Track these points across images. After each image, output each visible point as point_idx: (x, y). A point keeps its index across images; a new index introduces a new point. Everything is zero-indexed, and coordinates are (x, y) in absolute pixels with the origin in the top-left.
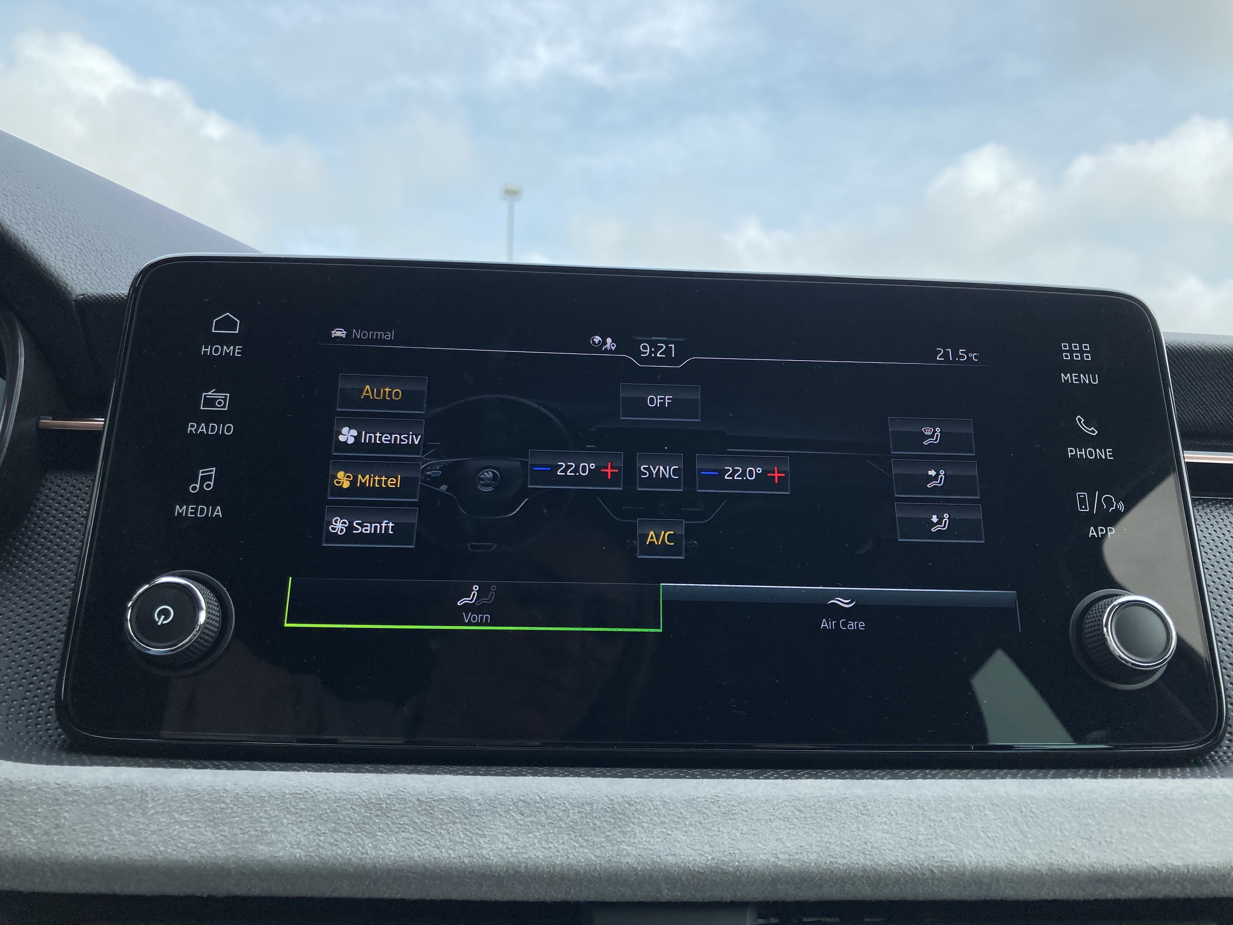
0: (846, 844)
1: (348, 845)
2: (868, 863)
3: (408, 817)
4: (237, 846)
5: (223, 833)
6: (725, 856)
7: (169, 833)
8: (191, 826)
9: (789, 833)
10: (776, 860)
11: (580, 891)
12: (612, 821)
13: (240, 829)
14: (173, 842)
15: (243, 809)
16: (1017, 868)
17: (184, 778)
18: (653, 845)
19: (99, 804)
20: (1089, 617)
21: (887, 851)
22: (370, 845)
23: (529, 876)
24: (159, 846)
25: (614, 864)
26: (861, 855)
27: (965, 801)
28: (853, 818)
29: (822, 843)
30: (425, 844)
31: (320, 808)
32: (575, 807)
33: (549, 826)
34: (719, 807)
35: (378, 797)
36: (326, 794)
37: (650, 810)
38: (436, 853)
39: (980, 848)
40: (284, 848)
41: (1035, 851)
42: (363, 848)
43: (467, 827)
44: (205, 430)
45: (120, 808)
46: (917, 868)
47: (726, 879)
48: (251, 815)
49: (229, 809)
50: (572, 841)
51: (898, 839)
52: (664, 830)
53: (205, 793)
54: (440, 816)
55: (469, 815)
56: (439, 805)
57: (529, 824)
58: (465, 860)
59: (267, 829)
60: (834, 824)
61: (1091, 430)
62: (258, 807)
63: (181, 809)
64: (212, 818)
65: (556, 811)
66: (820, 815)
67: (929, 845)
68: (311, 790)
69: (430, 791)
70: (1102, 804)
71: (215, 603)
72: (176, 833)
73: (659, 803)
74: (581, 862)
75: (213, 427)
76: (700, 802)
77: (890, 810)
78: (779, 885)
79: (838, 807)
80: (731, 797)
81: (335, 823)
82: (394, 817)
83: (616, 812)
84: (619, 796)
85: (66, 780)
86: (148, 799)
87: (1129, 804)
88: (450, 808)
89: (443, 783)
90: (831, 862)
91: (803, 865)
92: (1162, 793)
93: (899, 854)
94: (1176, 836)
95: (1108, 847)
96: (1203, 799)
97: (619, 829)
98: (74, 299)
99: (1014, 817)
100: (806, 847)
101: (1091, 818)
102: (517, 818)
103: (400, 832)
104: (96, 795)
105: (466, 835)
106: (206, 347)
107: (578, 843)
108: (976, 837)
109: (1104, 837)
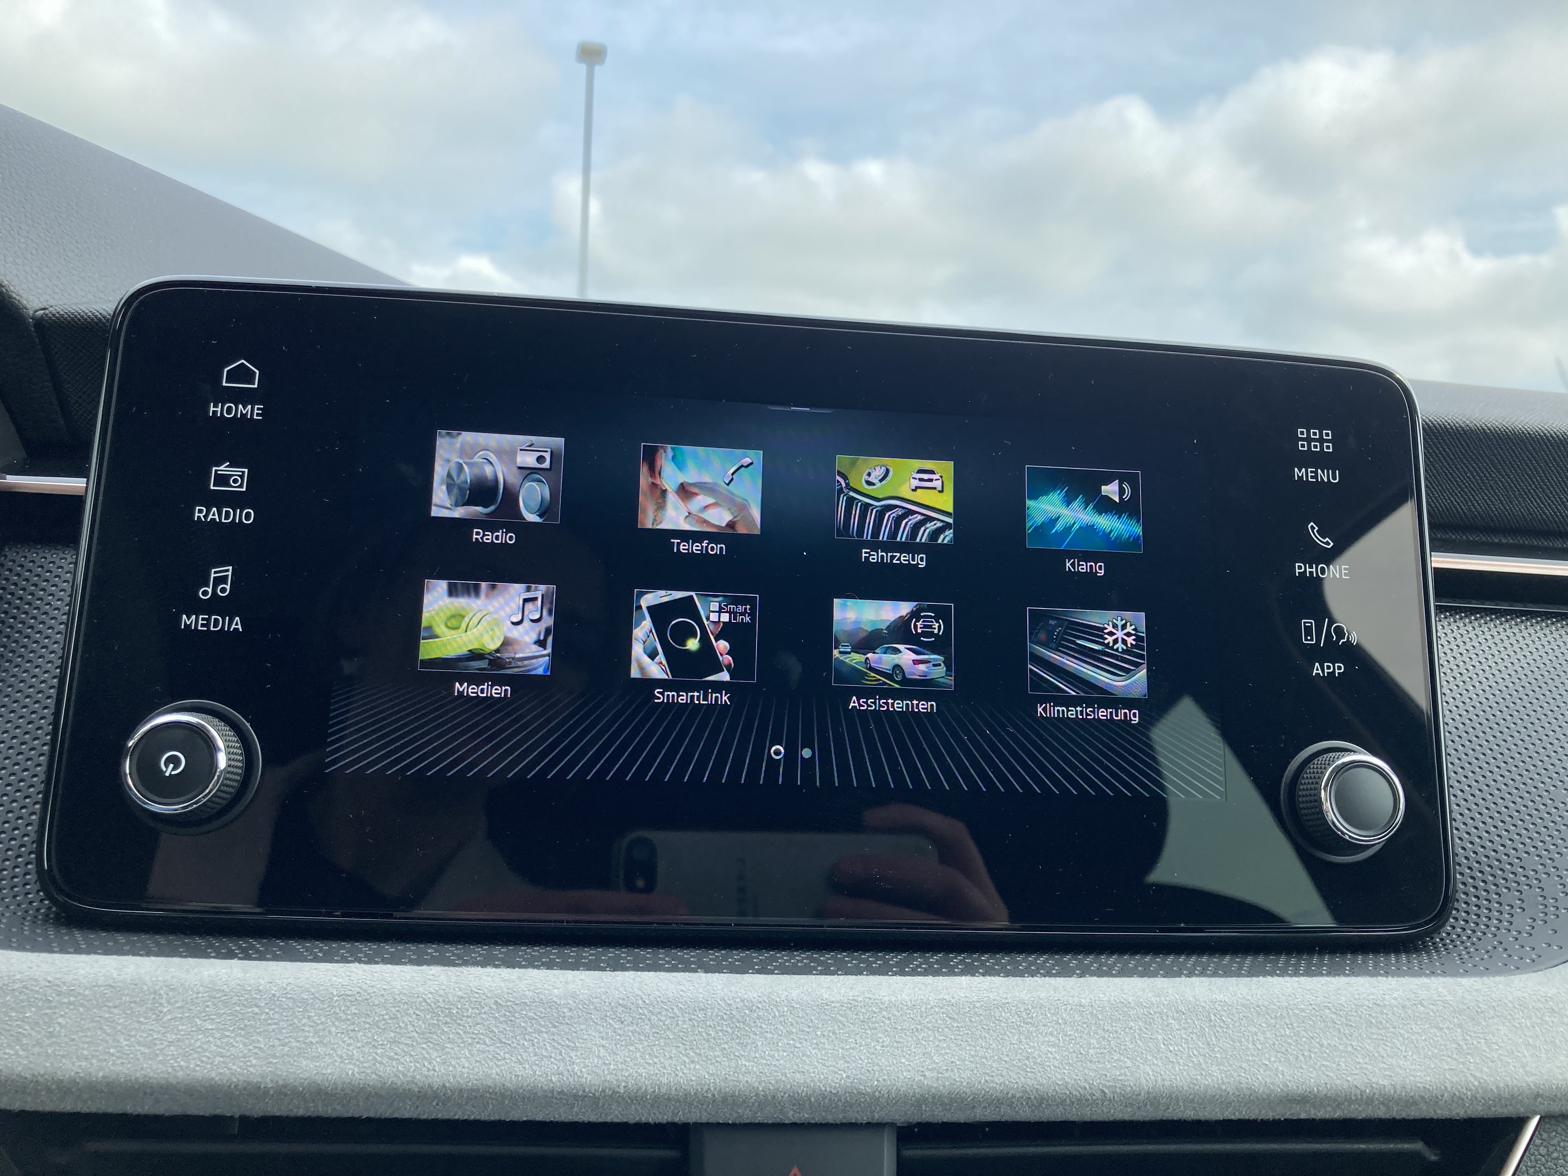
0: (1006, 1059)
1: (412, 1059)
2: (1030, 1082)
3: (484, 1025)
4: (274, 1061)
5: (257, 1045)
6: (862, 1074)
7: (191, 1045)
8: (218, 1035)
9: (938, 1045)
10: (922, 1078)
11: (690, 1112)
12: (729, 1030)
13: (279, 1039)
14: (195, 1056)
15: (281, 1014)
16: (1200, 1087)
17: (206, 973)
18: (777, 1060)
19: (102, 1007)
20: (1305, 776)
21: (1052, 1067)
22: (438, 1060)
23: (629, 1097)
24: (179, 1060)
25: (731, 1083)
26: (1022, 1072)
27: (1146, 1007)
28: (1014, 1028)
29: (977, 1058)
30: (504, 1059)
31: (376, 1013)
32: (686, 1013)
33: (654, 1037)
35: (447, 1000)
36: (382, 995)
37: (774, 1017)
38: (518, 1070)
39: (1160, 1064)
41: (1221, 1067)
42: (430, 1063)
43: (555, 1038)
44: (217, 517)
45: (129, 1012)
46: (1086, 1088)
47: (862, 1100)
48: (291, 1022)
49: (264, 1015)
50: (681, 1056)
51: (1065, 1053)
52: (791, 1042)
53: (234, 994)
54: (523, 1024)
55: (557, 1022)
56: (521, 1010)
57: (630, 1034)
58: (553, 1078)
59: (312, 1040)
60: (991, 1036)
61: (1325, 542)
62: (299, 1012)
63: (204, 1014)
64: (242, 1026)
65: (663, 1018)
66: (975, 1024)
67: (1101, 1060)
68: (365, 991)
69: (510, 992)
70: (1303, 1010)
71: (236, 745)
72: (198, 1044)
73: (786, 1009)
74: (692, 1081)
75: (227, 513)
76: (834, 1007)
77: (1058, 1019)
78: (924, 1107)
79: (998, 1014)
80: (872, 1001)
81: (395, 1032)
82: (466, 1025)
83: (734, 1020)
84: (738, 1000)
85: (58, 976)
86: (163, 1001)
87: (1333, 1010)
88: (535, 1013)
89: (525, 981)
90: (986, 1081)
91: (954, 1084)
92: (1372, 997)
93: (1066, 1071)
94: (1385, 1050)
95: (1306, 1062)
96: (1419, 1006)
97: (737, 1041)
98: (31, 315)
99: (1201, 1027)
100: (958, 1063)
101: (1288, 1028)
102: (616, 1026)
103: (475, 1044)
104: (98, 996)
105: (555, 1048)
106: (215, 406)
107: (688, 1057)
108: (1156, 1050)
109: (1302, 1050)
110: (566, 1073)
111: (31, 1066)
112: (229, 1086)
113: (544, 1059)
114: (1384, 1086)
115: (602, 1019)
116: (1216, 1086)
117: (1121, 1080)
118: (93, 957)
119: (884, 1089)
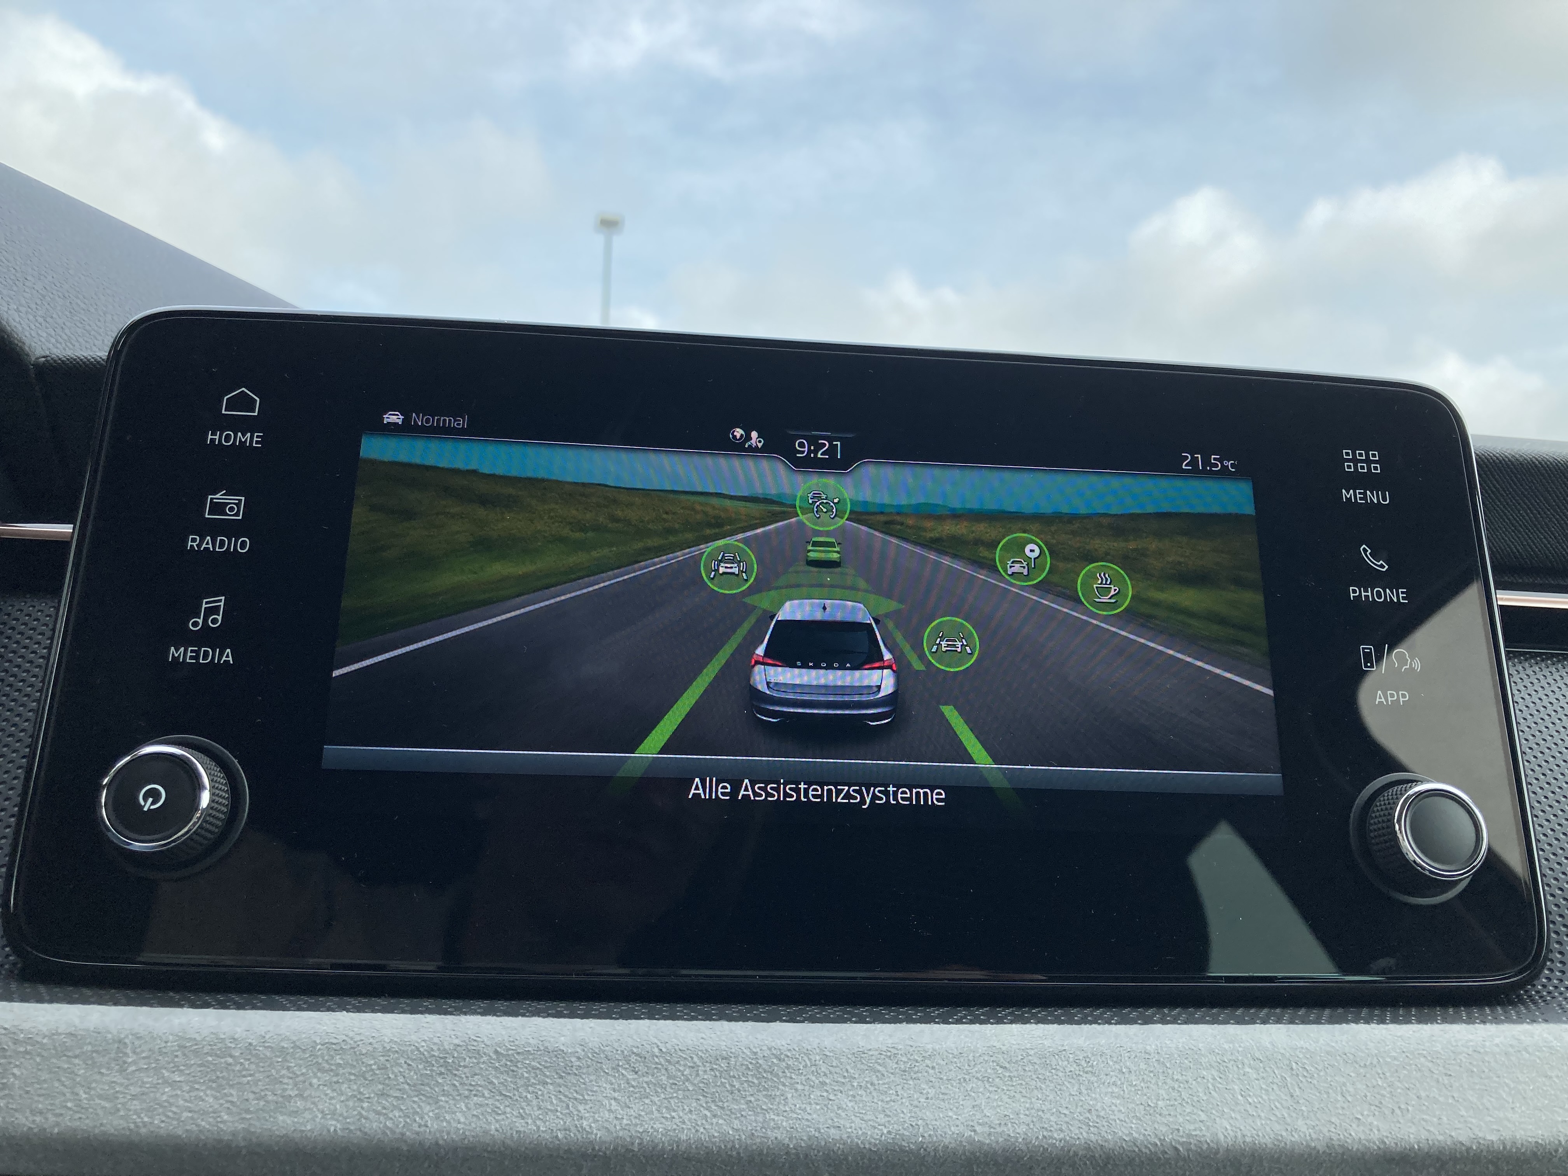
0: (1065, 1112)
1: (401, 1113)
2: (1093, 1138)
3: (482, 1076)
4: (248, 1116)
5: (230, 1099)
6: (905, 1129)
7: (156, 1099)
8: (186, 1088)
9: (989, 1097)
10: (973, 1133)
12: (756, 1081)
13: (254, 1092)
14: (161, 1110)
15: (257, 1065)
16: (1286, 1144)
17: (177, 1021)
18: (809, 1114)
19: (60, 1057)
20: (1375, 809)
21: (1118, 1121)
22: (431, 1114)
24: (142, 1115)
25: (758, 1140)
26: (1084, 1127)
27: (1218, 1054)
28: (1073, 1078)
29: (1033, 1111)
30: (505, 1113)
31: (363, 1063)
32: (707, 1062)
33: (672, 1088)
35: (442, 1048)
36: (371, 1043)
37: (805, 1066)
38: (520, 1125)
39: (1238, 1117)
40: (313, 1119)
41: (1308, 1122)
42: (422, 1118)
43: (561, 1089)
44: (210, 546)
45: (90, 1062)
46: (1157, 1145)
47: (906, 1159)
48: (268, 1073)
49: (239, 1065)
50: (702, 1109)
51: (1131, 1106)
52: (825, 1094)
53: (206, 1043)
54: (526, 1075)
55: (564, 1072)
56: (525, 1059)
57: (645, 1085)
58: (559, 1135)
59: (291, 1093)
60: (1048, 1086)
61: (1381, 566)
62: (278, 1062)
63: (172, 1065)
64: (214, 1078)
65: (681, 1068)
66: (1030, 1074)
67: (1172, 1113)
68: (352, 1039)
69: (512, 1040)
70: (1395, 1059)
71: (222, 780)
72: (165, 1098)
73: (818, 1058)
74: (714, 1137)
75: (222, 542)
76: (872, 1055)
77: (1121, 1067)
78: (975, 1167)
79: (1054, 1063)
80: (913, 1049)
81: (383, 1084)
82: (463, 1076)
83: (760, 1070)
84: (765, 1048)
85: (16, 1023)
86: (128, 1051)
87: (1429, 1058)
88: (539, 1063)
89: (529, 1030)
90: (1044, 1137)
91: (1008, 1141)
92: (1471, 1044)
93: (1133, 1126)
94: (1490, 1101)
95: (1403, 1116)
96: (1524, 1053)
97: (764, 1093)
98: (32, 362)
99: (1282, 1076)
100: (1011, 1117)
101: (1381, 1078)
102: (629, 1077)
103: (472, 1096)
104: (57, 1045)
105: (561, 1100)
106: (214, 434)
107: (710, 1111)
108: (1233, 1103)
109: (1398, 1103)
110: (573, 1129)
112: (197, 1145)
113: (549, 1113)
114: (1492, 1142)
115: (613, 1069)
116: (1304, 1143)
117: (1196, 1136)
118: (56, 1006)
119: (930, 1146)
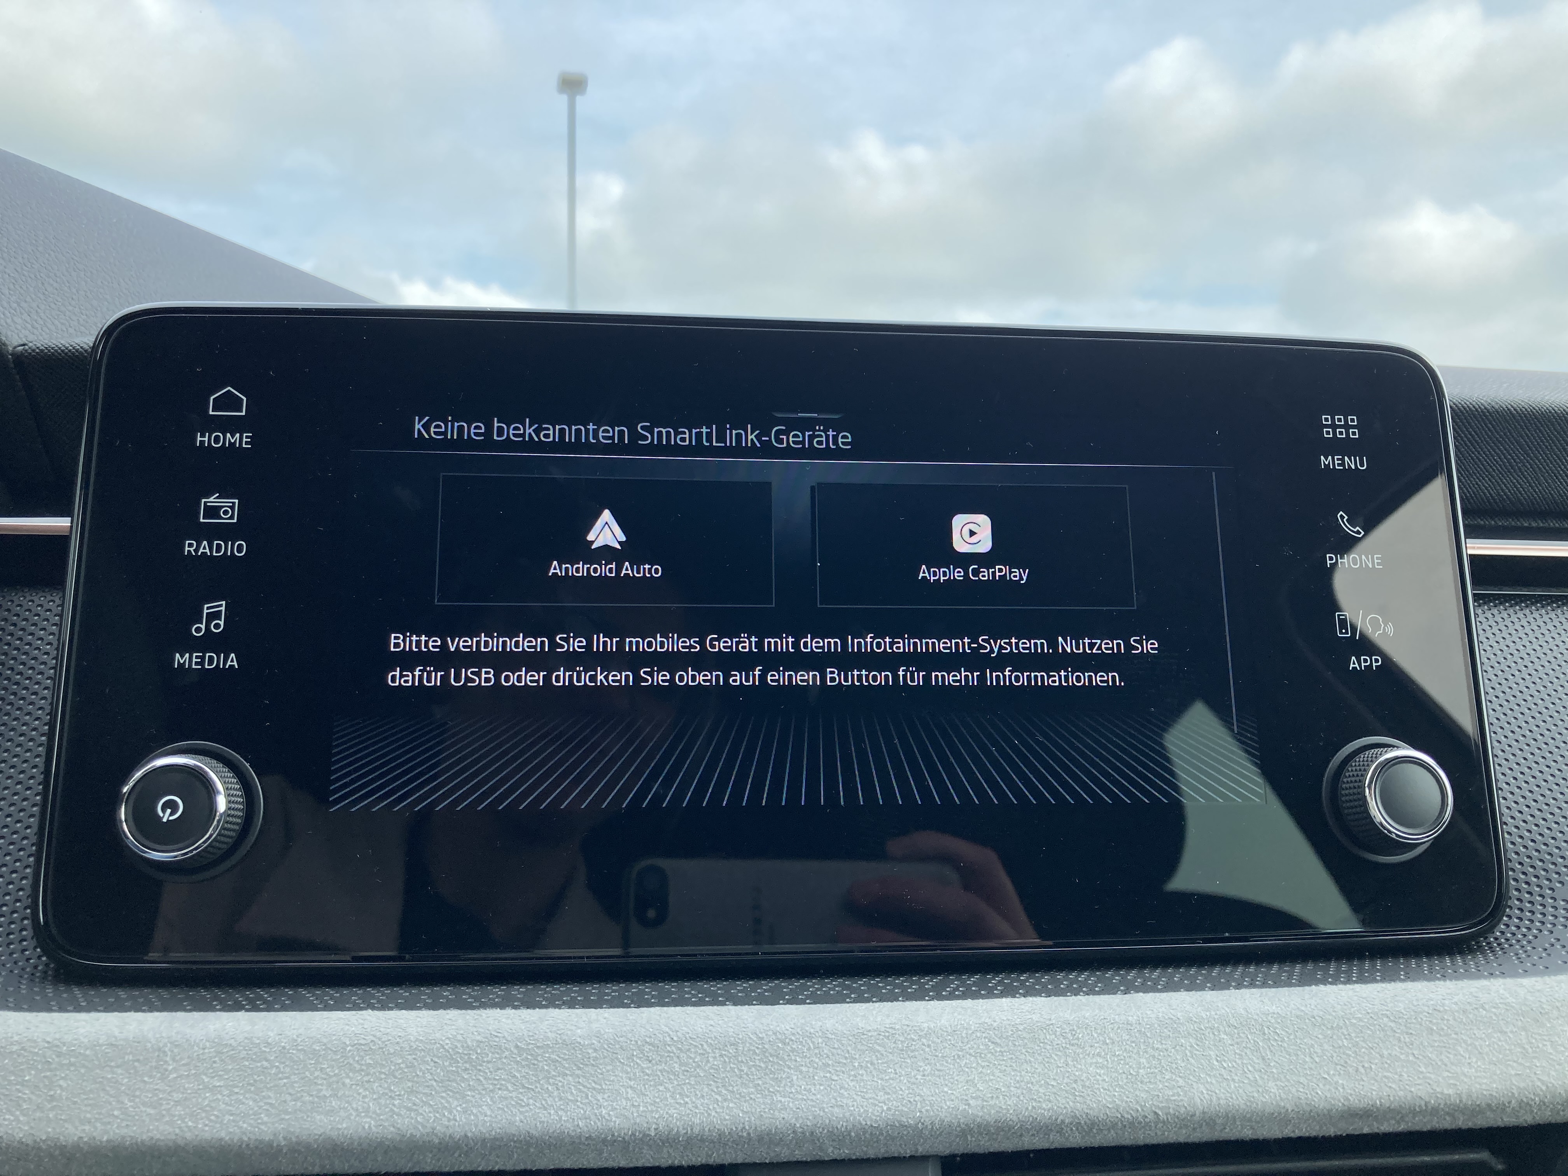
0: (1052, 1083)
1: (431, 1109)
2: (1079, 1107)
3: (505, 1070)
4: (287, 1117)
5: (267, 1101)
6: (903, 1106)
7: (198, 1104)
8: (226, 1092)
9: (981, 1072)
10: (967, 1107)
11: (725, 1153)
12: (763, 1065)
13: (290, 1094)
14: (204, 1115)
15: (292, 1067)
16: (1257, 1104)
17: (212, 1027)
18: (814, 1094)
19: (104, 1067)
20: (1347, 774)
21: (1102, 1090)
22: (459, 1109)
23: (660, 1140)
24: (186, 1120)
25: (767, 1121)
26: (1070, 1097)
27: (1196, 1022)
28: (1059, 1050)
29: (1023, 1084)
30: (528, 1105)
31: (391, 1062)
32: (716, 1049)
33: (684, 1075)
34: (895, 1043)
35: (465, 1045)
36: (398, 1043)
38: (543, 1116)
39: (1214, 1082)
40: (348, 1117)
41: (1278, 1083)
42: (450, 1112)
43: (580, 1080)
44: (207, 550)
45: (132, 1071)
46: (1138, 1111)
47: (905, 1133)
48: (303, 1075)
49: (274, 1069)
50: (713, 1094)
51: (1114, 1075)
52: (828, 1075)
53: (242, 1048)
55: (582, 1064)
56: (544, 1052)
57: (659, 1073)
58: (580, 1123)
59: (326, 1093)
60: (1037, 1059)
61: (1357, 532)
62: (311, 1064)
63: (211, 1071)
64: (252, 1081)
65: (693, 1056)
66: (1019, 1048)
67: (1152, 1081)
68: (380, 1039)
69: (531, 1034)
70: (1360, 1020)
71: (233, 780)
72: (206, 1102)
73: (820, 1040)
74: (725, 1120)
75: (219, 546)
76: (871, 1036)
77: (1105, 1038)
78: (969, 1137)
79: (1042, 1036)
80: (910, 1028)
81: (413, 1082)
82: (487, 1071)
83: (767, 1054)
84: (770, 1033)
85: (57, 1036)
86: (168, 1059)
87: (1392, 1018)
88: (558, 1056)
89: (547, 1022)
90: (1034, 1107)
91: (1000, 1112)
92: (1432, 1002)
93: (1116, 1094)
94: (1448, 1057)
95: (1367, 1074)
96: (1481, 1010)
97: (771, 1076)
98: (10, 352)
99: (1254, 1041)
100: (1003, 1090)
101: (1346, 1038)
102: (643, 1065)
103: (497, 1090)
104: (99, 1056)
105: (580, 1091)
106: (203, 436)
107: (720, 1095)
108: (1209, 1068)
109: (1362, 1062)
110: (593, 1117)
111: (32, 1132)
112: (240, 1146)
113: (570, 1103)
114: (1450, 1095)
115: (628, 1058)
116: (1274, 1102)
117: (1174, 1100)
118: (94, 1015)
119: (927, 1120)
